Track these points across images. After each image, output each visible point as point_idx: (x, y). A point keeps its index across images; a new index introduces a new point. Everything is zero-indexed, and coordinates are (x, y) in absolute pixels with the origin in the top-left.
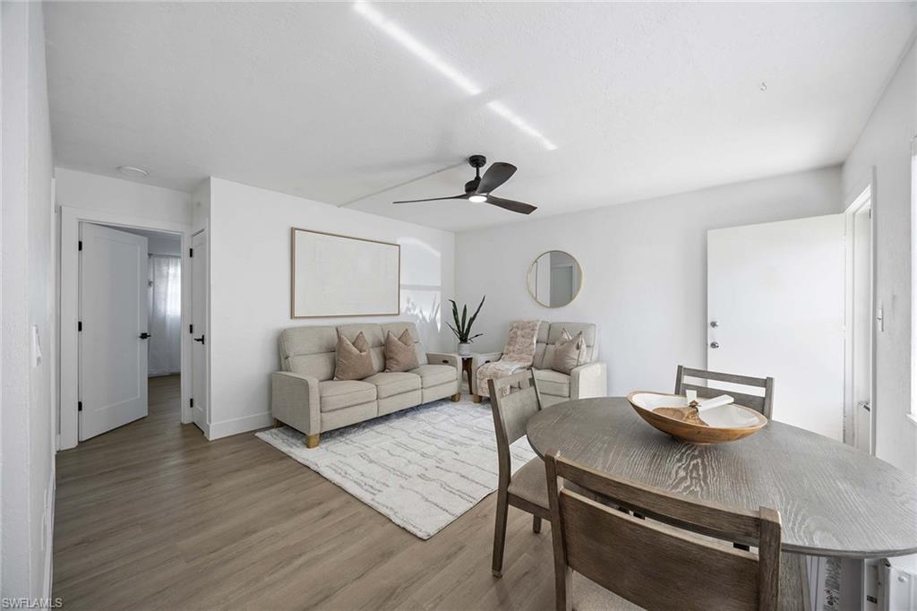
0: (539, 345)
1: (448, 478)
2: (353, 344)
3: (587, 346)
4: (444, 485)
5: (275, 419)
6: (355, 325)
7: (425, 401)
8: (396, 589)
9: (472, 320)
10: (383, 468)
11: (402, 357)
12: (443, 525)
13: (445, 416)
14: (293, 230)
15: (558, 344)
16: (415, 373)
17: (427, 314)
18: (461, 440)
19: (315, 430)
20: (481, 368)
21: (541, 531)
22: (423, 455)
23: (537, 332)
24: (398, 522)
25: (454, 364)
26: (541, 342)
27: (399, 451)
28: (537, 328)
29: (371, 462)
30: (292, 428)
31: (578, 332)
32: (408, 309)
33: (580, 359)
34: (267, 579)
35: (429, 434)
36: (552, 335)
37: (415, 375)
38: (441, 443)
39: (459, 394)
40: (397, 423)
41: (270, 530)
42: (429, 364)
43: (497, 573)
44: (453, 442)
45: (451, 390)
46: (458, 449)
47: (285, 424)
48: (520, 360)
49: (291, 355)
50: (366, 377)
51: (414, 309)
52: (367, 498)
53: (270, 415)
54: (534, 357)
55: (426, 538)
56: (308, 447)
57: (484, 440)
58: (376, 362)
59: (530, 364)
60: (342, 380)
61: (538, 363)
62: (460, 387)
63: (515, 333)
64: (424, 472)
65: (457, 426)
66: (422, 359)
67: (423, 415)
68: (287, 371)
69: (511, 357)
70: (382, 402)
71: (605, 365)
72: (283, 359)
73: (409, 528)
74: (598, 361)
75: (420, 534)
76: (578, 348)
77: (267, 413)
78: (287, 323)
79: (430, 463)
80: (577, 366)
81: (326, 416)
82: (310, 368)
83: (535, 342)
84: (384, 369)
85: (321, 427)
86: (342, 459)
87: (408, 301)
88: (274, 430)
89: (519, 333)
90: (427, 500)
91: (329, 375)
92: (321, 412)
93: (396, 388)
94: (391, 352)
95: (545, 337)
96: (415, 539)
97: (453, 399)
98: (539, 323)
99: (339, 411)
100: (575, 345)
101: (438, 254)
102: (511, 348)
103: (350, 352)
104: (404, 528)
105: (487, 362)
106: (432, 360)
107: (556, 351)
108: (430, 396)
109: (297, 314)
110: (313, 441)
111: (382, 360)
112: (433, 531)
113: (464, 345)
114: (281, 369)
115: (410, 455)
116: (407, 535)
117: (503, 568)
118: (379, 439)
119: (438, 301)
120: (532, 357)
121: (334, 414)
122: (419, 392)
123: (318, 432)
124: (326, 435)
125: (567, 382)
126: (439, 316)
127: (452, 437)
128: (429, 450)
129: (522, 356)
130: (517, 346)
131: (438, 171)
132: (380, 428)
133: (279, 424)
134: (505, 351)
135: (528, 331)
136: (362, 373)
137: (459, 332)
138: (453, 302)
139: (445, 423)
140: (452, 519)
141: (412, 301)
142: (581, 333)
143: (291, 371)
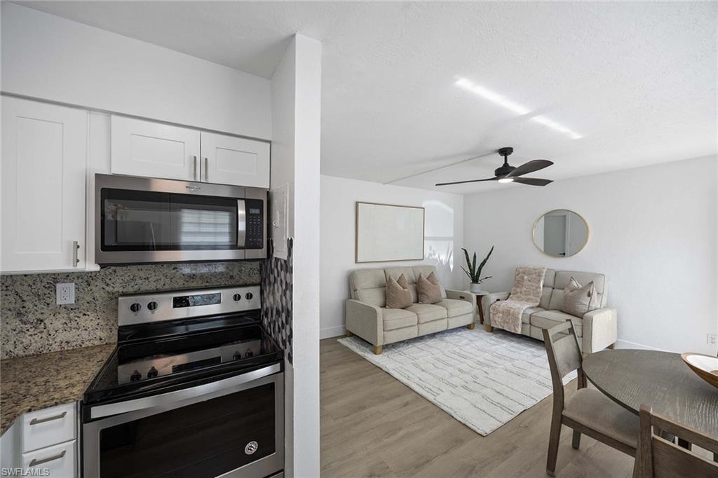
0: (546, 289)
1: (485, 391)
2: (397, 282)
3: (598, 294)
4: (485, 397)
5: (348, 331)
6: (398, 268)
7: (450, 328)
8: (475, 467)
9: (483, 264)
10: (434, 377)
11: (431, 294)
12: (496, 428)
13: (467, 340)
14: (357, 204)
15: (568, 291)
16: (440, 305)
17: (443, 258)
18: (487, 362)
19: (380, 343)
20: (494, 305)
21: (580, 448)
22: (460, 370)
23: (543, 278)
24: (460, 419)
25: (469, 300)
26: (548, 287)
27: (440, 365)
28: (544, 274)
29: (423, 371)
30: (361, 338)
31: (590, 281)
32: (430, 255)
33: (591, 305)
34: (385, 441)
35: (459, 354)
36: (559, 282)
37: (441, 307)
38: (470, 363)
39: (474, 323)
40: (431, 342)
41: (373, 409)
42: (448, 298)
43: (551, 473)
44: (479, 363)
45: (468, 320)
46: (486, 369)
47: (355, 335)
48: (528, 300)
49: (358, 288)
50: (407, 307)
51: (435, 255)
52: (431, 397)
53: (345, 328)
54: (541, 299)
55: (485, 435)
56: (375, 354)
57: (506, 365)
58: (412, 296)
59: (537, 304)
60: (391, 308)
61: (545, 303)
62: (475, 317)
63: (523, 278)
64: (465, 384)
65: (478, 350)
66: (444, 295)
67: (448, 338)
68: (356, 299)
69: (518, 297)
70: (422, 327)
71: (615, 311)
72: (352, 291)
73: (470, 425)
74: (607, 307)
75: (479, 432)
76: (589, 295)
77: (341, 326)
78: (354, 267)
79: (469, 378)
80: (588, 311)
81: (387, 334)
82: (370, 298)
83: (542, 286)
84: (417, 301)
85: (384, 341)
86: (402, 366)
87: (431, 248)
88: (348, 339)
89: (526, 277)
90: (475, 406)
91: (382, 304)
92: (384, 330)
93: (431, 316)
94: (423, 288)
95: (551, 282)
96: (476, 435)
97: (469, 327)
98: (545, 271)
99: (394, 331)
100: (586, 294)
101: (451, 211)
102: (518, 290)
103: (396, 289)
104: (464, 424)
105: (498, 300)
106: (450, 295)
107: (566, 297)
108: (454, 324)
109: (359, 260)
110: (379, 350)
111: (415, 294)
112: (488, 431)
113: (475, 285)
114: (351, 298)
115: (450, 369)
116: (469, 430)
117: (556, 469)
118: (421, 354)
119: (451, 248)
120: (539, 299)
121: (392, 332)
122: (446, 320)
123: (382, 344)
124: (386, 347)
125: (580, 324)
126: (452, 258)
127: (478, 359)
128: (463, 367)
129: (529, 297)
130: (524, 289)
131: (469, 160)
132: (419, 345)
133: (350, 335)
134: (512, 292)
135: (534, 276)
136: (405, 304)
137: (471, 274)
138: (465, 250)
139: (468, 347)
140: (500, 424)
141: (433, 248)
142: (592, 283)
143: (359, 300)
